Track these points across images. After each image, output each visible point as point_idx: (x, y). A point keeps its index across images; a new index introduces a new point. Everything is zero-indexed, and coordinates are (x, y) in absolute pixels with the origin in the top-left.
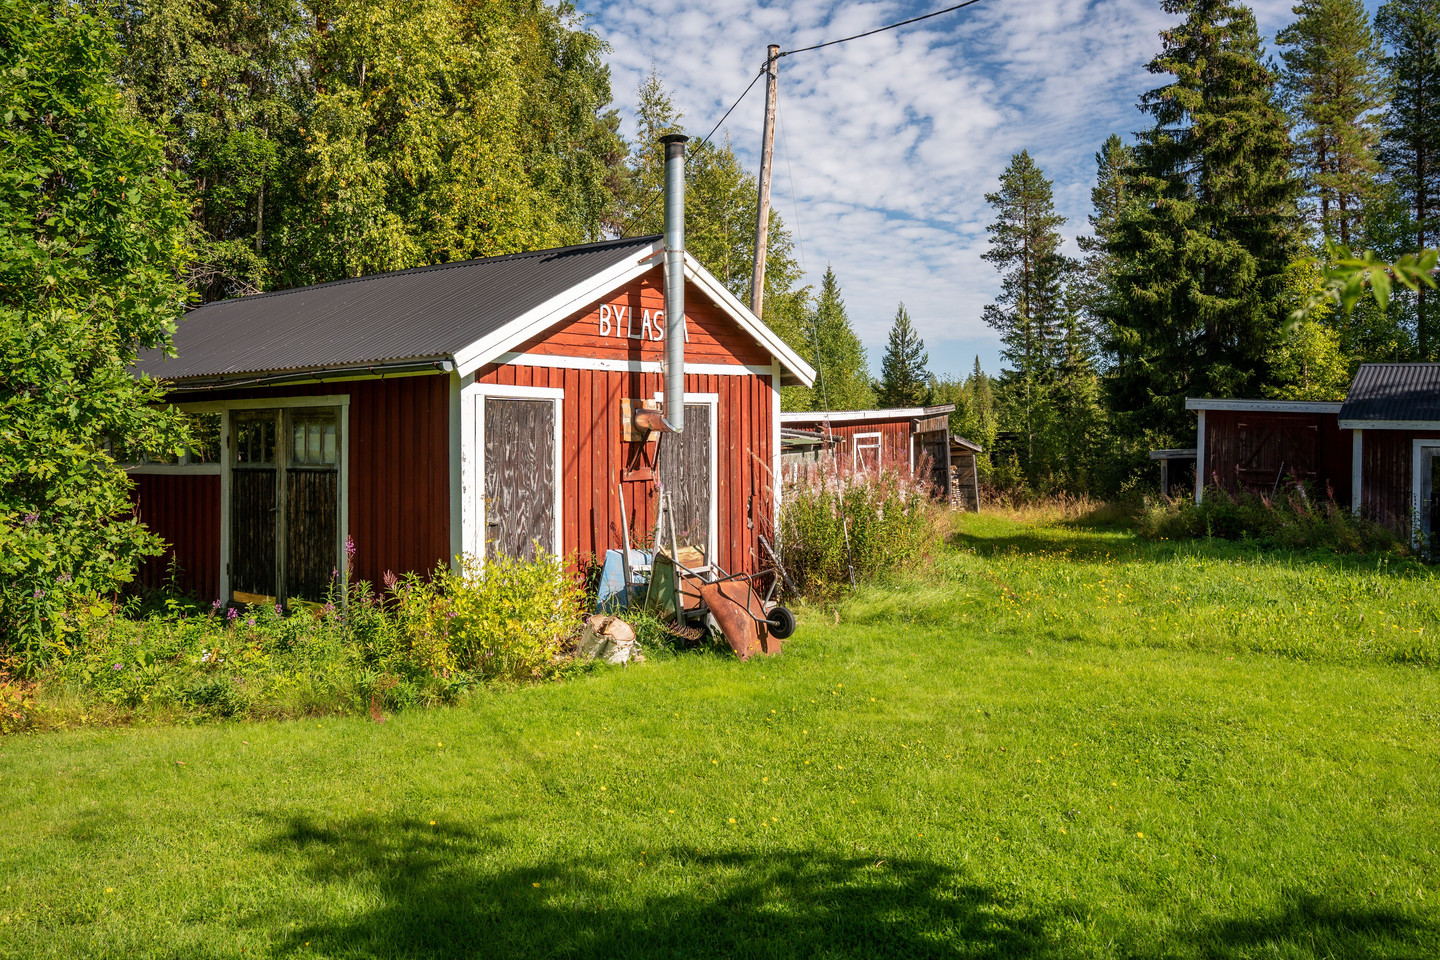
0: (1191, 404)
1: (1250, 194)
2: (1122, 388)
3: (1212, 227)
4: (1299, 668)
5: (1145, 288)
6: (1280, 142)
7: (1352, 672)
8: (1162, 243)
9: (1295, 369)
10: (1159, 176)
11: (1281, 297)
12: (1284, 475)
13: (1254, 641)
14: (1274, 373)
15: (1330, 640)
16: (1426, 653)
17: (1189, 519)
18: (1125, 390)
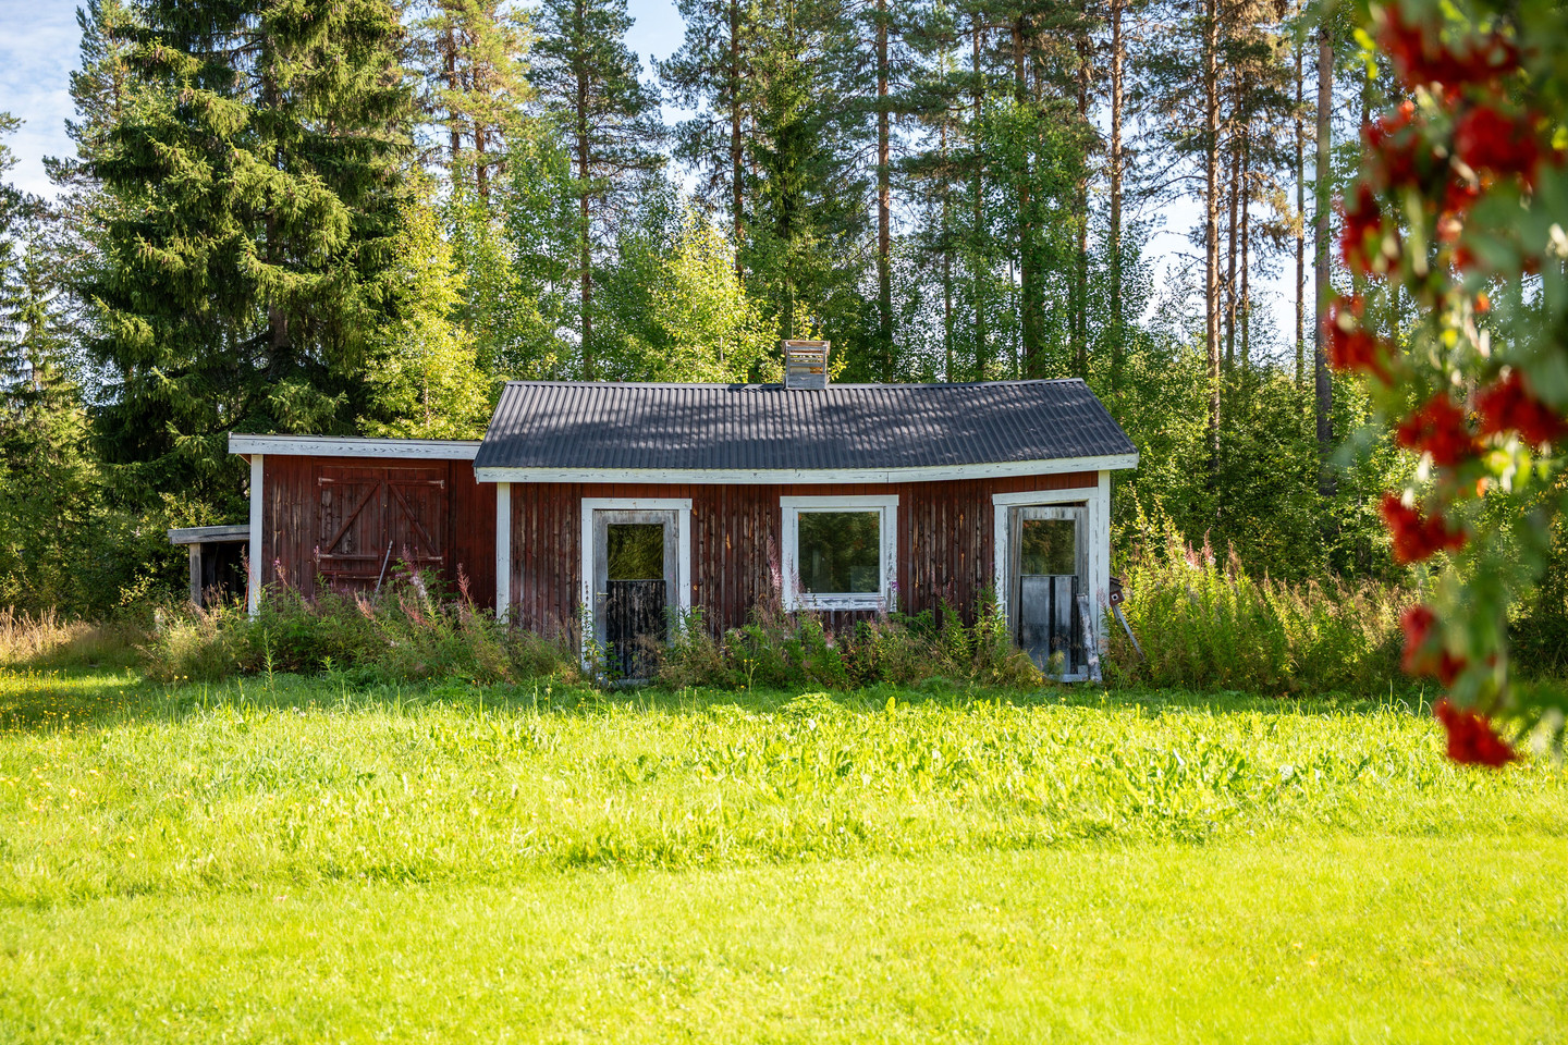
0: (239, 444)
1: (339, 97)
2: (121, 423)
3: (277, 149)
4: (409, 901)
5: (161, 245)
6: (385, 19)
7: (501, 895)
8: (192, 169)
9: (410, 394)
10: (186, 49)
11: (388, 275)
12: (392, 562)
13: (328, 857)
14: (377, 399)
15: (464, 838)
16: (618, 843)
17: (236, 644)
18: (128, 426)
